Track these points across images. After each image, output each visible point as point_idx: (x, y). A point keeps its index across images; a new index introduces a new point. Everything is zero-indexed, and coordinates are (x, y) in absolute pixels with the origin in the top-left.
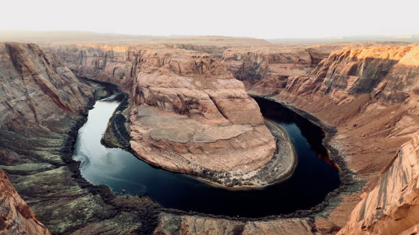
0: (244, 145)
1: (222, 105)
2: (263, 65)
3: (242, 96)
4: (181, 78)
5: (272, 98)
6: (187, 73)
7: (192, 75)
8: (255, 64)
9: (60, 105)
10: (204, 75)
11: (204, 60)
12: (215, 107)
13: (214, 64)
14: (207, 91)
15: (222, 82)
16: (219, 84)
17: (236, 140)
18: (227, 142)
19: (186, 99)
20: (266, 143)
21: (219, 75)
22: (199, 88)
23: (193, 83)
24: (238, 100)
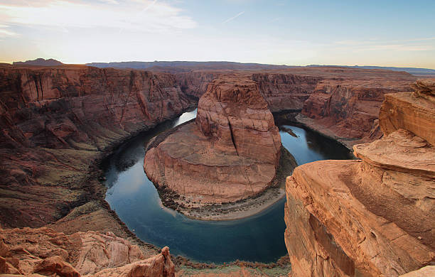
0: (222, 178)
1: (236, 134)
2: (351, 102)
3: (261, 128)
4: (217, 103)
5: (345, 142)
6: (224, 100)
7: (229, 102)
8: (343, 99)
9: (144, 113)
10: (238, 103)
11: (241, 89)
12: (230, 134)
13: (249, 93)
14: (230, 118)
15: (249, 111)
16: (246, 112)
17: (218, 170)
18: (207, 168)
19: (211, 122)
20: (250, 183)
21: (251, 104)
22: (226, 115)
23: (224, 109)
24: (255, 132)
